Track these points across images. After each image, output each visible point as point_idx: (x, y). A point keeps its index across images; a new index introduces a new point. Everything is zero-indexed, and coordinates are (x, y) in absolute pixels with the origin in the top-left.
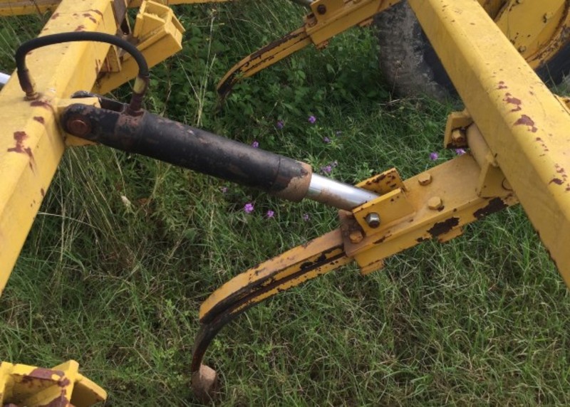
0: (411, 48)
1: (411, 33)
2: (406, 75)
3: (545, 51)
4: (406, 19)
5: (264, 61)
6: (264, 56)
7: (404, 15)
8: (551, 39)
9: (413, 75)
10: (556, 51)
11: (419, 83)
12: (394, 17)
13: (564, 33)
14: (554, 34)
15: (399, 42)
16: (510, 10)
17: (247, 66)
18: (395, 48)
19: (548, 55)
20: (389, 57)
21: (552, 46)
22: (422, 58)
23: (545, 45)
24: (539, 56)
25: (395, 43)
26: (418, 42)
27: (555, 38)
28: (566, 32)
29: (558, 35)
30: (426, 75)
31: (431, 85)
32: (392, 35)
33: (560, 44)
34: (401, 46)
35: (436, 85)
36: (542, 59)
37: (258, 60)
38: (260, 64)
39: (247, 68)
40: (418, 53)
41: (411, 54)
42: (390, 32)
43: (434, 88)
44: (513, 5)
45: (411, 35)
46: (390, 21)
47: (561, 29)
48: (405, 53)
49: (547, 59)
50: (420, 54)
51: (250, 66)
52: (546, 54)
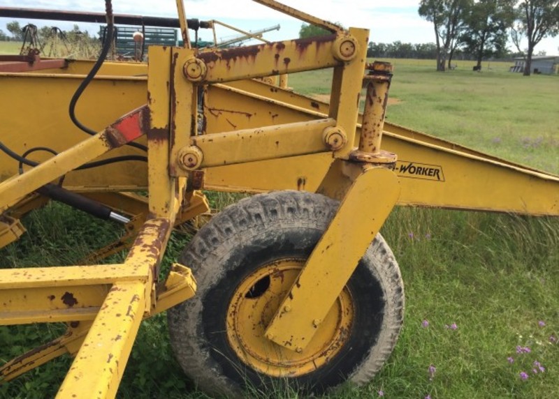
0: (196, 345)
1: (195, 331)
2: (197, 368)
3: (329, 349)
4: (188, 320)
5: (24, 366)
6: (24, 361)
7: (187, 317)
8: (332, 339)
9: (202, 370)
10: (338, 349)
11: (209, 376)
12: (179, 318)
13: (343, 334)
14: (334, 335)
15: (186, 339)
16: (281, 316)
17: (8, 370)
18: (183, 344)
19: (332, 353)
20: (180, 352)
21: (335, 345)
22: (208, 355)
23: (327, 344)
24: (324, 354)
25: (182, 340)
26: (203, 340)
27: (335, 339)
28: (345, 333)
29: (338, 336)
30: (215, 370)
31: (221, 379)
32: (178, 333)
33: (341, 343)
34: (187, 342)
35: (226, 379)
36: (327, 356)
37: (19, 365)
38: (21, 368)
39: (8, 372)
40: (204, 349)
41: (198, 350)
42: (177, 330)
43: (225, 382)
44: (282, 313)
45: (195, 335)
46: (176, 321)
47: (339, 331)
48: (193, 350)
49: (332, 356)
50: (206, 351)
51: (11, 370)
52: (331, 352)
